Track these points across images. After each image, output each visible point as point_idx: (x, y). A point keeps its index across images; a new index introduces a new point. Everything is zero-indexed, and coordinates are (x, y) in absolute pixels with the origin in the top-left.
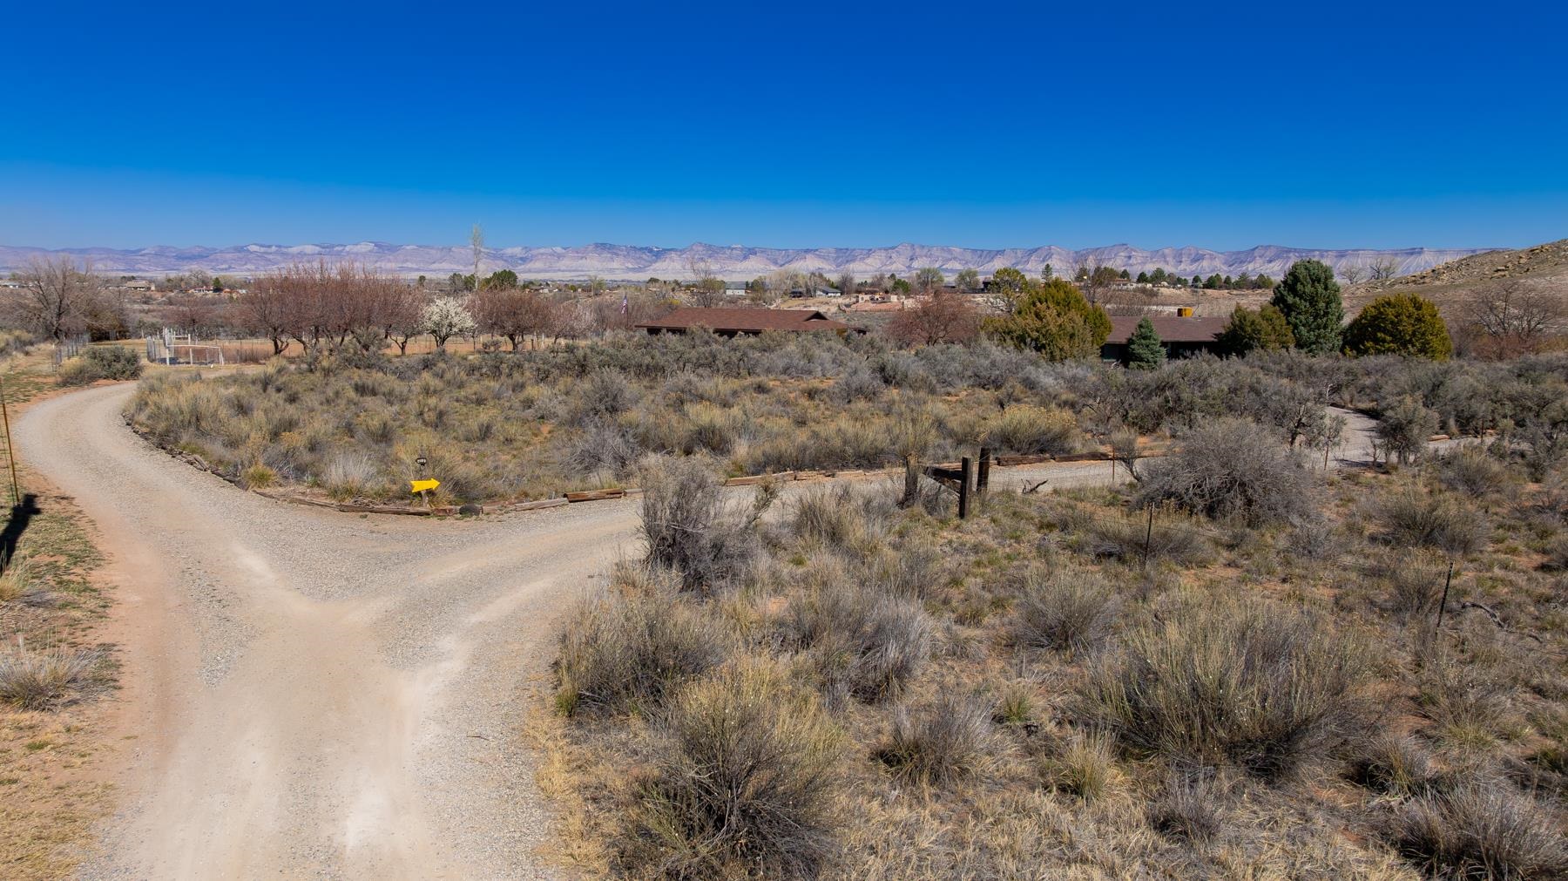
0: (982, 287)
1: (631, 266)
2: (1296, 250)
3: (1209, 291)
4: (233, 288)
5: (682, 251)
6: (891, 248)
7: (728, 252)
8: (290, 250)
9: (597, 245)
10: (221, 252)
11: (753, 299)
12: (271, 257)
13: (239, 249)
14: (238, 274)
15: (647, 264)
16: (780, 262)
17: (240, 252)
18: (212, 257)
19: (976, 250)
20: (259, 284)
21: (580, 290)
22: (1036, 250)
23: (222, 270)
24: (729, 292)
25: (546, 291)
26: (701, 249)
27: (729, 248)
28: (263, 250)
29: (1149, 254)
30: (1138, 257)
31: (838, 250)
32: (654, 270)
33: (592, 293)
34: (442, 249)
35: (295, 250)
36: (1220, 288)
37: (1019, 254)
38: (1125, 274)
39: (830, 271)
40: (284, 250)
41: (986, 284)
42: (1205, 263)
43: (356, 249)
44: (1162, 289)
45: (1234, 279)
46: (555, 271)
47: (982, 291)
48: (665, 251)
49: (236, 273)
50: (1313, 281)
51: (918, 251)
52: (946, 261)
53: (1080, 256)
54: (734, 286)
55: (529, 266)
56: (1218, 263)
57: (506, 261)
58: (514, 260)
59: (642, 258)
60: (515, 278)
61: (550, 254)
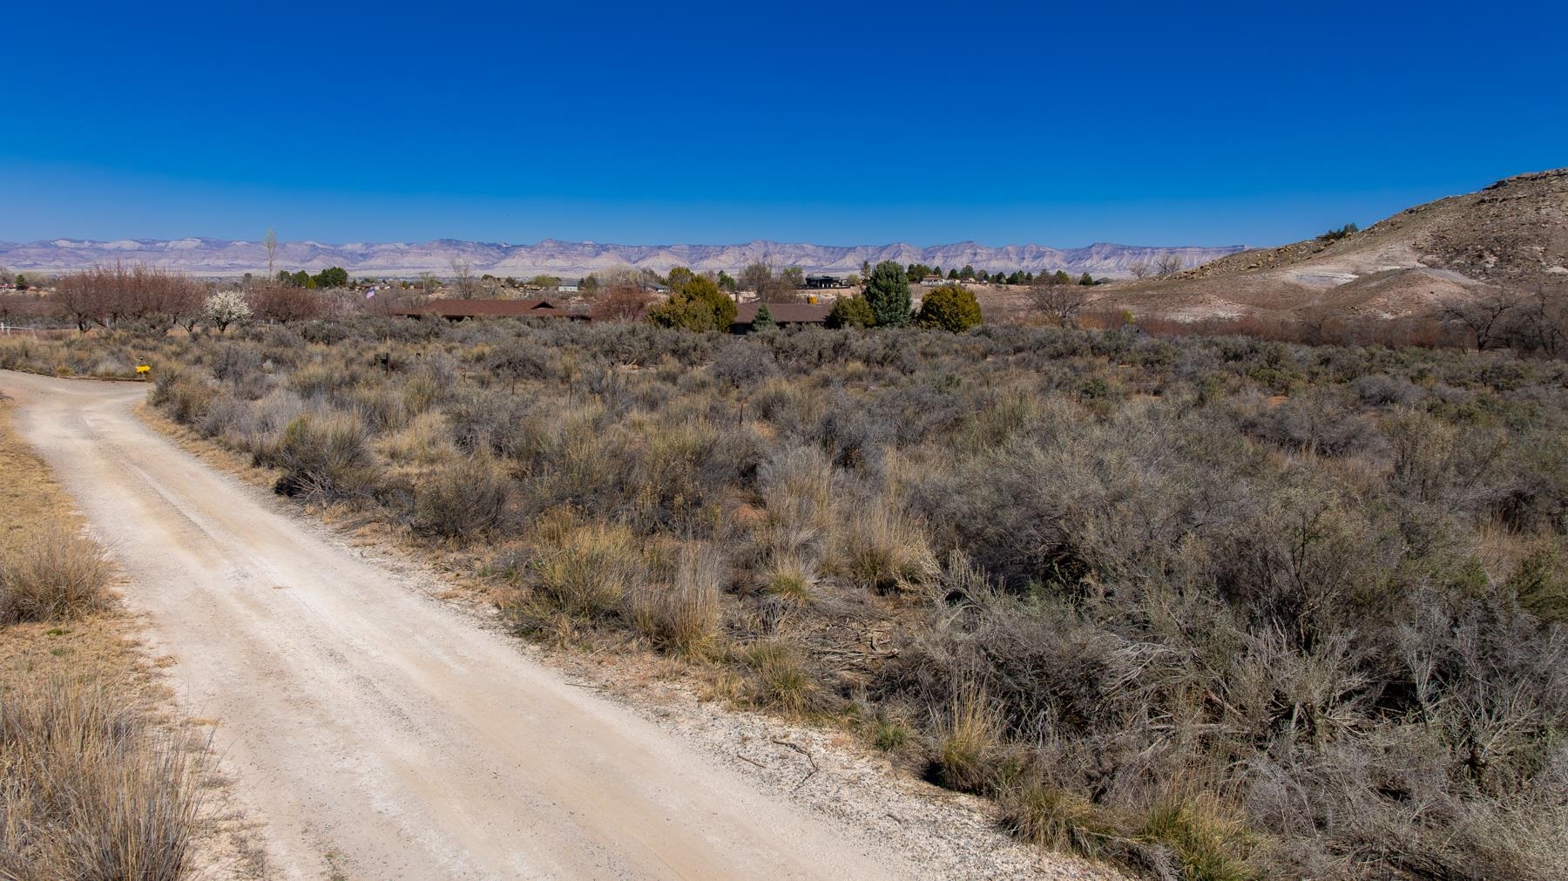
1: (478, 262)
2: (1129, 248)
3: (1012, 287)
4: (39, 286)
5: (532, 248)
6: (744, 245)
7: (579, 248)
8: (106, 246)
9: (442, 241)
10: (24, 247)
11: (584, 296)
12: (83, 253)
13: (44, 245)
14: (45, 271)
15: (496, 260)
16: (633, 259)
17: (46, 247)
18: (10, 253)
19: (828, 247)
20: (68, 282)
21: (412, 287)
22: (887, 247)
23: (25, 266)
24: (561, 289)
25: (377, 288)
26: (551, 245)
27: (581, 244)
28: (73, 245)
29: (992, 251)
30: (983, 253)
31: (692, 247)
32: (504, 267)
34: (277, 245)
35: (111, 246)
36: (1022, 283)
38: (937, 271)
40: (98, 245)
41: (809, 280)
42: (1047, 260)
43: (180, 245)
45: (1035, 275)
46: (401, 268)
47: (805, 287)
48: (514, 247)
49: (42, 270)
50: (888, 277)
51: (771, 248)
52: (799, 257)
53: (929, 253)
54: (570, 283)
55: (371, 262)
56: (1057, 260)
57: (345, 257)
58: (354, 257)
59: (490, 255)
60: (345, 276)
61: (392, 251)
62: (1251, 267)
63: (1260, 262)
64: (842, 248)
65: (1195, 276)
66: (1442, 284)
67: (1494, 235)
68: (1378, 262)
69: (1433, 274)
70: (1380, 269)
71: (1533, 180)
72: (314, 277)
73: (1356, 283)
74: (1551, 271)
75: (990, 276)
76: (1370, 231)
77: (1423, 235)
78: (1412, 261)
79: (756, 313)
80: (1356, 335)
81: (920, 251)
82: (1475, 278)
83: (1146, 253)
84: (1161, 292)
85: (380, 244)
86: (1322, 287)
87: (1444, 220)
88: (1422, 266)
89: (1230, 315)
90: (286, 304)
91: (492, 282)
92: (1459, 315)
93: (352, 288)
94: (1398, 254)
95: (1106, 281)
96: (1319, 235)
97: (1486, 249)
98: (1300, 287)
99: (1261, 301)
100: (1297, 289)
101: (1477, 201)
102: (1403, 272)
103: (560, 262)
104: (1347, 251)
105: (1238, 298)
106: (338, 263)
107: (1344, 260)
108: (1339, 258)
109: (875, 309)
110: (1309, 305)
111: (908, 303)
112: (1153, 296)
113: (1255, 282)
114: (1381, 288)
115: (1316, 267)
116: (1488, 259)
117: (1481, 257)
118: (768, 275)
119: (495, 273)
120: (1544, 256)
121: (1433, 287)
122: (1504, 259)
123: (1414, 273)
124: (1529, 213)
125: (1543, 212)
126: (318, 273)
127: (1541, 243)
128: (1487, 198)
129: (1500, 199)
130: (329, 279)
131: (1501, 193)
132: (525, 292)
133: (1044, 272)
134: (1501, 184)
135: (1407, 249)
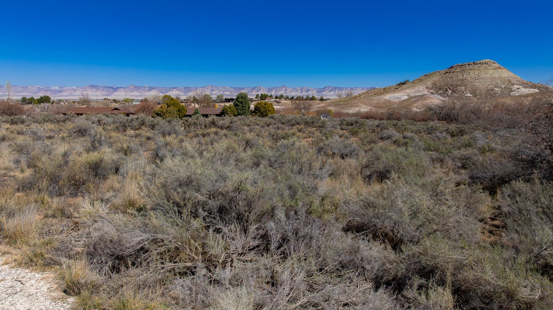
0: (224, 100)
1: (104, 94)
2: (339, 88)
5: (125, 88)
6: (205, 87)
7: (143, 88)
9: (90, 86)
15: (111, 93)
16: (163, 92)
21: (76, 103)
22: (255, 88)
24: (134, 103)
25: (63, 103)
26: (132, 87)
29: (292, 89)
30: (289, 90)
31: (185, 88)
32: (114, 95)
33: (81, 104)
34: (23, 87)
37: (249, 89)
38: (271, 96)
39: (182, 95)
41: (226, 99)
42: (310, 92)
44: (282, 101)
45: (305, 97)
46: (73, 96)
47: (224, 102)
48: (118, 88)
50: (242, 98)
51: (214, 88)
52: (224, 91)
53: (270, 90)
54: (137, 101)
55: (62, 94)
56: (314, 92)
57: (52, 92)
58: (55, 92)
59: (109, 91)
60: (50, 99)
61: (71, 89)
62: (376, 94)
63: (378, 93)
64: (239, 88)
65: (357, 97)
66: (435, 99)
67: (450, 83)
68: (415, 92)
69: (432, 96)
70: (416, 95)
71: (461, 66)
72: (37, 100)
73: (408, 99)
74: (467, 95)
75: (289, 98)
76: (413, 82)
77: (429, 83)
78: (426, 92)
79: (194, 111)
80: (404, 117)
81: (267, 89)
82: (445, 97)
83: (343, 90)
84: (345, 103)
85: (66, 87)
86: (397, 101)
87: (436, 78)
88: (429, 93)
89: (367, 110)
90: (11, 109)
91: (107, 101)
92: (431, 109)
93: (53, 103)
94: (421, 89)
95: (328, 99)
96: (397, 83)
97: (448, 88)
98: (390, 101)
99: (378, 106)
100: (389, 101)
101: (445, 72)
102: (423, 96)
103: (136, 93)
104: (406, 89)
105: (370, 105)
106: (48, 94)
107: (405, 92)
108: (403, 91)
109: (237, 109)
110: (393, 107)
111: (249, 107)
112: (342, 104)
113: (376, 99)
114: (416, 101)
115: (395, 94)
116: (449, 91)
117: (447, 90)
118: (211, 98)
119: (109, 98)
120: (465, 90)
121: (432, 100)
122: (454, 91)
123: (426, 96)
124: (460, 77)
125: (464, 76)
126: (39, 98)
127: (464, 86)
128: (448, 71)
129: (452, 72)
130: (43, 100)
131: (452, 70)
132: (120, 104)
133: (308, 96)
134: (452, 67)
135: (424, 88)
